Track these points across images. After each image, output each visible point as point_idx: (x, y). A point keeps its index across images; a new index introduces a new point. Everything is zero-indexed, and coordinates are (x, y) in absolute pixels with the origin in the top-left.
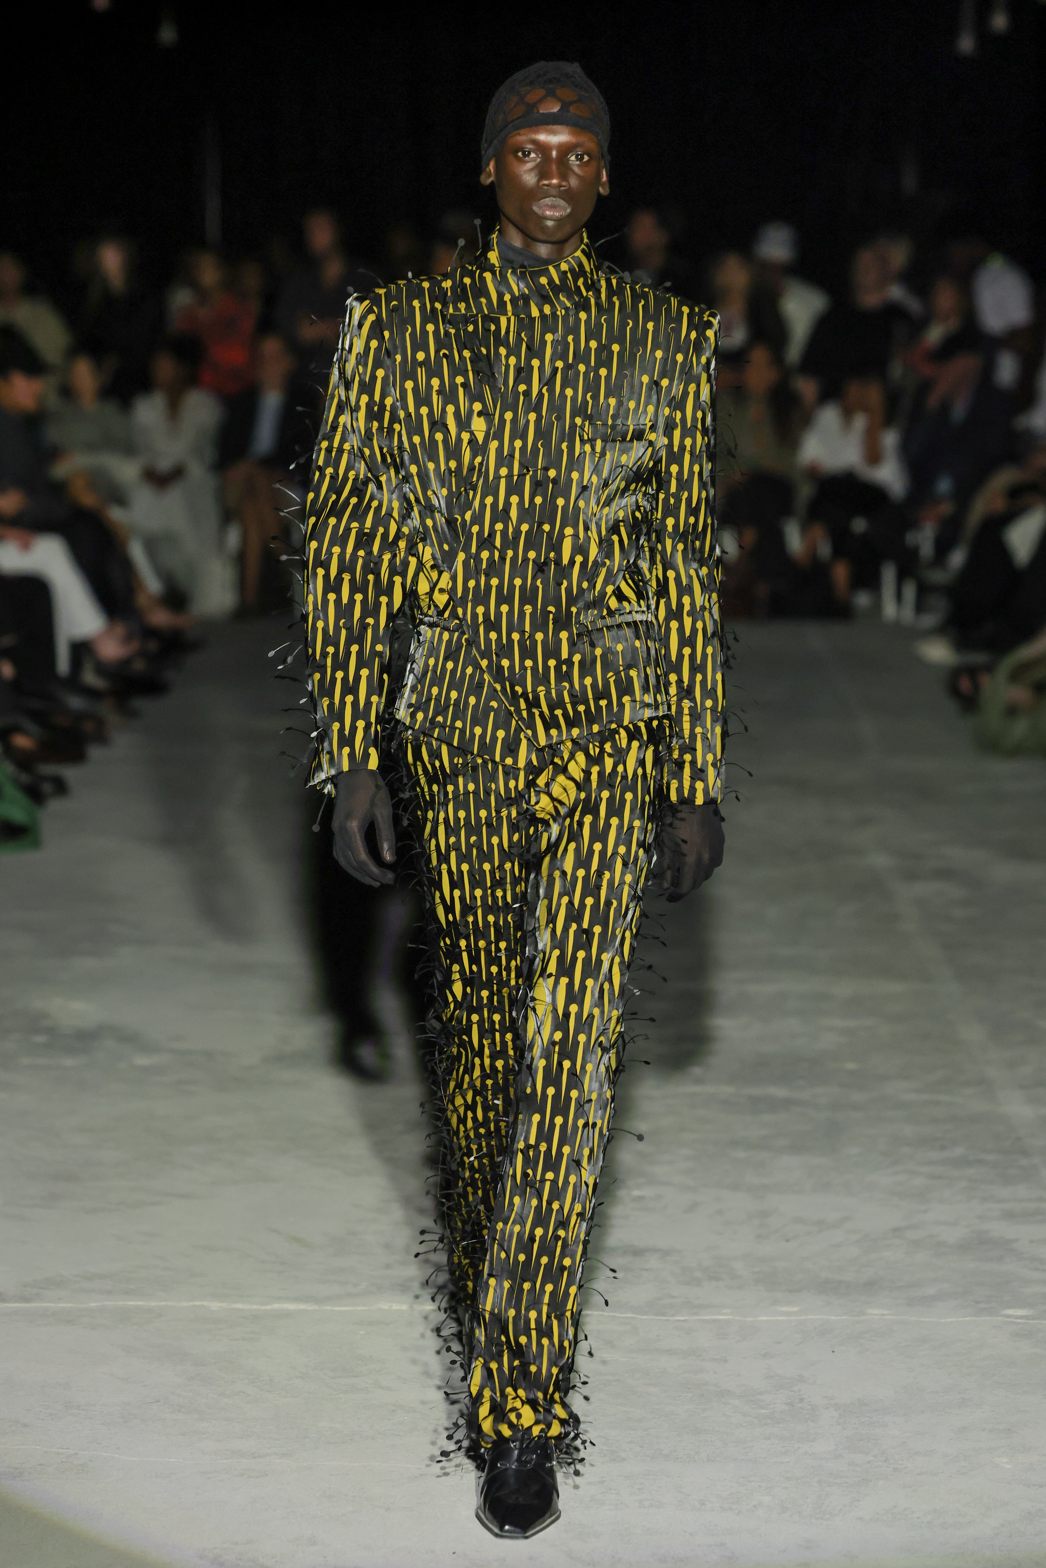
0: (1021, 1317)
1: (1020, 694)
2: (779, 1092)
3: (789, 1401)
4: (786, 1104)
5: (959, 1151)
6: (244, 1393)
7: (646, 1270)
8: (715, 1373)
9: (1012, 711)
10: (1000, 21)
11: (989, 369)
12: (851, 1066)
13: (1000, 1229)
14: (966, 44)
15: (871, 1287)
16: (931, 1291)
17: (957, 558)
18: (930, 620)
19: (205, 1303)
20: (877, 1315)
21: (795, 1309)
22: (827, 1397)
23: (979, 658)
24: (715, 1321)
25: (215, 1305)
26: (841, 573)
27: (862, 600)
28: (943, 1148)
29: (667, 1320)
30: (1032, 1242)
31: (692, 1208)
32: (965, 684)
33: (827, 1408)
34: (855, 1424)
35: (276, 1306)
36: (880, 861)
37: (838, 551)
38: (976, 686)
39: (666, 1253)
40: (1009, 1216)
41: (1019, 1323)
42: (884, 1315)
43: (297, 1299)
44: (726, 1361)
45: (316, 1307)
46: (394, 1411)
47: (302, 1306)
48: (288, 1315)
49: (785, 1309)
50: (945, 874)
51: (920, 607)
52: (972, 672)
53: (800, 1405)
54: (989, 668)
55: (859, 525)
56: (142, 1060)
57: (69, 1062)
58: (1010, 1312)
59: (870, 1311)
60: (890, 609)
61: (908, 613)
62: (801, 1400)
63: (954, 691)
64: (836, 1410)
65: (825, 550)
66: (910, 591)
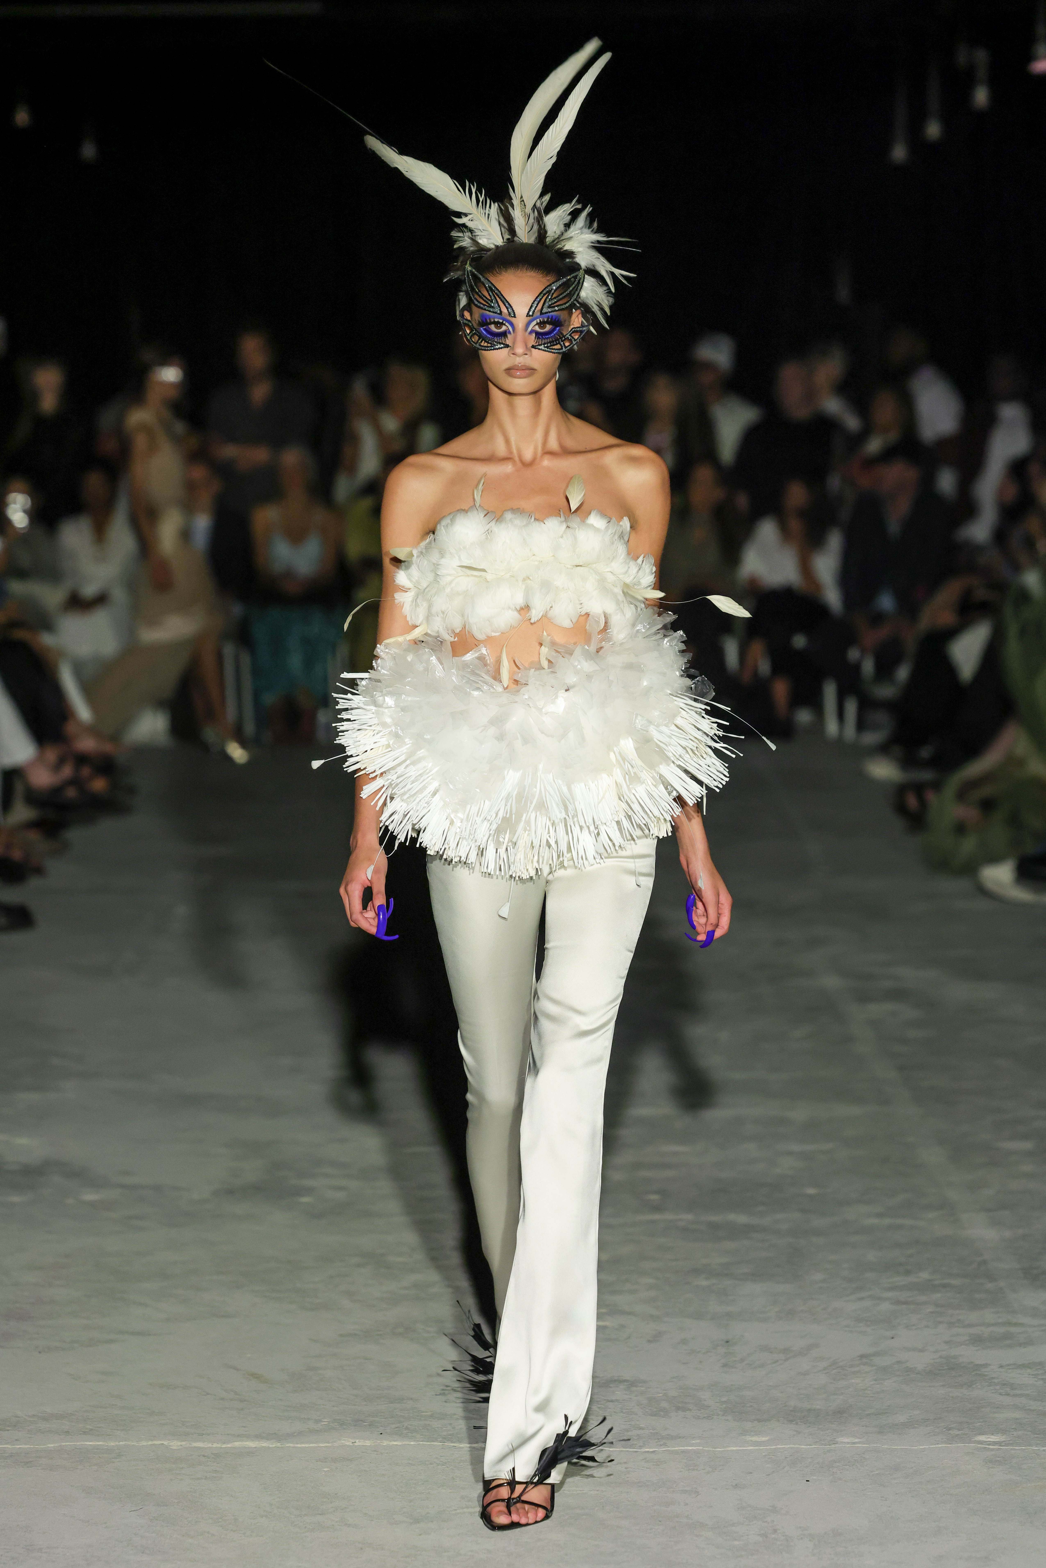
0: (994, 1443)
1: (967, 812)
2: (741, 1219)
3: (762, 1532)
4: (746, 1231)
5: (925, 1275)
6: (208, 1533)
7: (612, 1401)
8: (686, 1504)
9: (960, 829)
10: (933, 130)
11: (928, 481)
12: (811, 1191)
13: (969, 1354)
14: (899, 153)
15: (841, 1414)
16: (902, 1418)
17: (903, 673)
18: (871, 738)
19: (165, 1443)
20: (848, 1443)
21: (764, 1439)
22: (800, 1527)
23: (926, 775)
24: (683, 1452)
25: (175, 1444)
26: (781, 690)
27: (804, 717)
28: (908, 1273)
29: (636, 1452)
30: (1001, 1367)
31: (656, 1337)
32: (912, 801)
33: (802, 1538)
34: (830, 1554)
35: (237, 1444)
36: (831, 982)
37: (777, 669)
38: (923, 804)
39: (632, 1384)
40: (977, 1341)
41: (992, 1450)
42: (854, 1443)
43: (259, 1437)
44: (697, 1493)
45: (279, 1445)
46: (362, 1549)
47: (264, 1444)
48: (251, 1452)
49: (754, 1439)
50: (898, 994)
51: (861, 725)
52: (919, 789)
53: (773, 1536)
54: (937, 786)
55: (799, 641)
56: (89, 1196)
57: (16, 1199)
58: (982, 1438)
59: (840, 1439)
60: (832, 727)
61: (850, 731)
62: (775, 1531)
63: (901, 809)
64: (810, 1540)
65: (764, 667)
66: (851, 708)
